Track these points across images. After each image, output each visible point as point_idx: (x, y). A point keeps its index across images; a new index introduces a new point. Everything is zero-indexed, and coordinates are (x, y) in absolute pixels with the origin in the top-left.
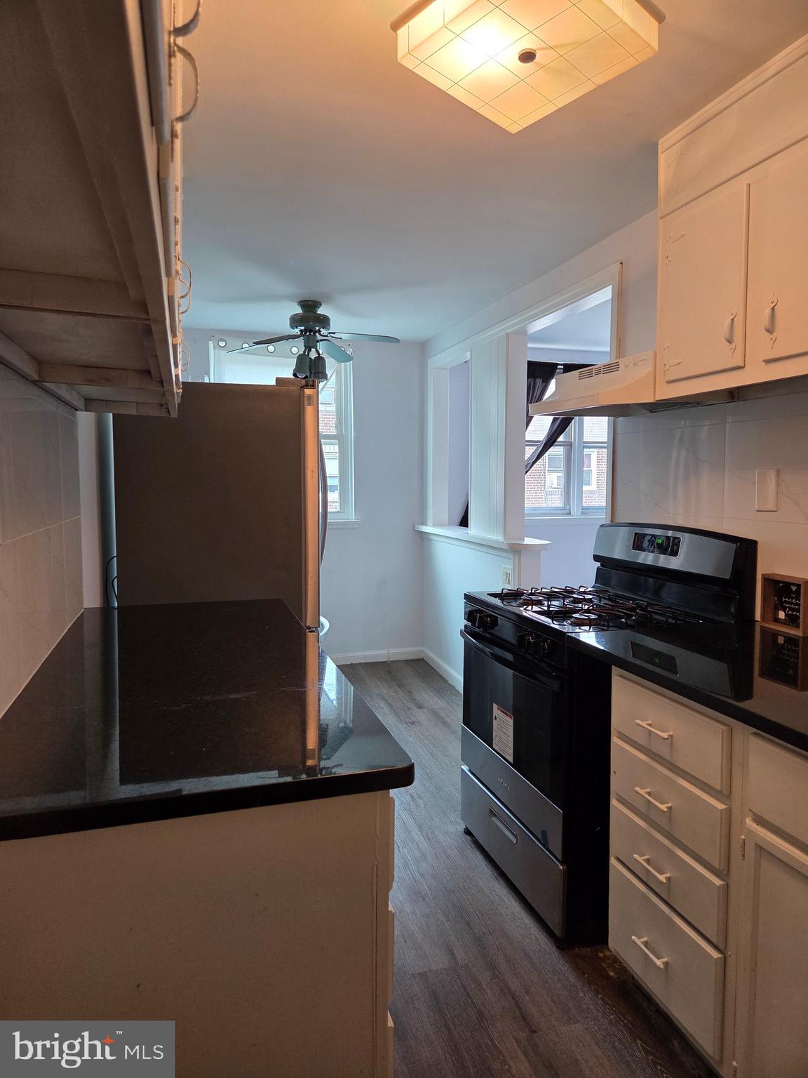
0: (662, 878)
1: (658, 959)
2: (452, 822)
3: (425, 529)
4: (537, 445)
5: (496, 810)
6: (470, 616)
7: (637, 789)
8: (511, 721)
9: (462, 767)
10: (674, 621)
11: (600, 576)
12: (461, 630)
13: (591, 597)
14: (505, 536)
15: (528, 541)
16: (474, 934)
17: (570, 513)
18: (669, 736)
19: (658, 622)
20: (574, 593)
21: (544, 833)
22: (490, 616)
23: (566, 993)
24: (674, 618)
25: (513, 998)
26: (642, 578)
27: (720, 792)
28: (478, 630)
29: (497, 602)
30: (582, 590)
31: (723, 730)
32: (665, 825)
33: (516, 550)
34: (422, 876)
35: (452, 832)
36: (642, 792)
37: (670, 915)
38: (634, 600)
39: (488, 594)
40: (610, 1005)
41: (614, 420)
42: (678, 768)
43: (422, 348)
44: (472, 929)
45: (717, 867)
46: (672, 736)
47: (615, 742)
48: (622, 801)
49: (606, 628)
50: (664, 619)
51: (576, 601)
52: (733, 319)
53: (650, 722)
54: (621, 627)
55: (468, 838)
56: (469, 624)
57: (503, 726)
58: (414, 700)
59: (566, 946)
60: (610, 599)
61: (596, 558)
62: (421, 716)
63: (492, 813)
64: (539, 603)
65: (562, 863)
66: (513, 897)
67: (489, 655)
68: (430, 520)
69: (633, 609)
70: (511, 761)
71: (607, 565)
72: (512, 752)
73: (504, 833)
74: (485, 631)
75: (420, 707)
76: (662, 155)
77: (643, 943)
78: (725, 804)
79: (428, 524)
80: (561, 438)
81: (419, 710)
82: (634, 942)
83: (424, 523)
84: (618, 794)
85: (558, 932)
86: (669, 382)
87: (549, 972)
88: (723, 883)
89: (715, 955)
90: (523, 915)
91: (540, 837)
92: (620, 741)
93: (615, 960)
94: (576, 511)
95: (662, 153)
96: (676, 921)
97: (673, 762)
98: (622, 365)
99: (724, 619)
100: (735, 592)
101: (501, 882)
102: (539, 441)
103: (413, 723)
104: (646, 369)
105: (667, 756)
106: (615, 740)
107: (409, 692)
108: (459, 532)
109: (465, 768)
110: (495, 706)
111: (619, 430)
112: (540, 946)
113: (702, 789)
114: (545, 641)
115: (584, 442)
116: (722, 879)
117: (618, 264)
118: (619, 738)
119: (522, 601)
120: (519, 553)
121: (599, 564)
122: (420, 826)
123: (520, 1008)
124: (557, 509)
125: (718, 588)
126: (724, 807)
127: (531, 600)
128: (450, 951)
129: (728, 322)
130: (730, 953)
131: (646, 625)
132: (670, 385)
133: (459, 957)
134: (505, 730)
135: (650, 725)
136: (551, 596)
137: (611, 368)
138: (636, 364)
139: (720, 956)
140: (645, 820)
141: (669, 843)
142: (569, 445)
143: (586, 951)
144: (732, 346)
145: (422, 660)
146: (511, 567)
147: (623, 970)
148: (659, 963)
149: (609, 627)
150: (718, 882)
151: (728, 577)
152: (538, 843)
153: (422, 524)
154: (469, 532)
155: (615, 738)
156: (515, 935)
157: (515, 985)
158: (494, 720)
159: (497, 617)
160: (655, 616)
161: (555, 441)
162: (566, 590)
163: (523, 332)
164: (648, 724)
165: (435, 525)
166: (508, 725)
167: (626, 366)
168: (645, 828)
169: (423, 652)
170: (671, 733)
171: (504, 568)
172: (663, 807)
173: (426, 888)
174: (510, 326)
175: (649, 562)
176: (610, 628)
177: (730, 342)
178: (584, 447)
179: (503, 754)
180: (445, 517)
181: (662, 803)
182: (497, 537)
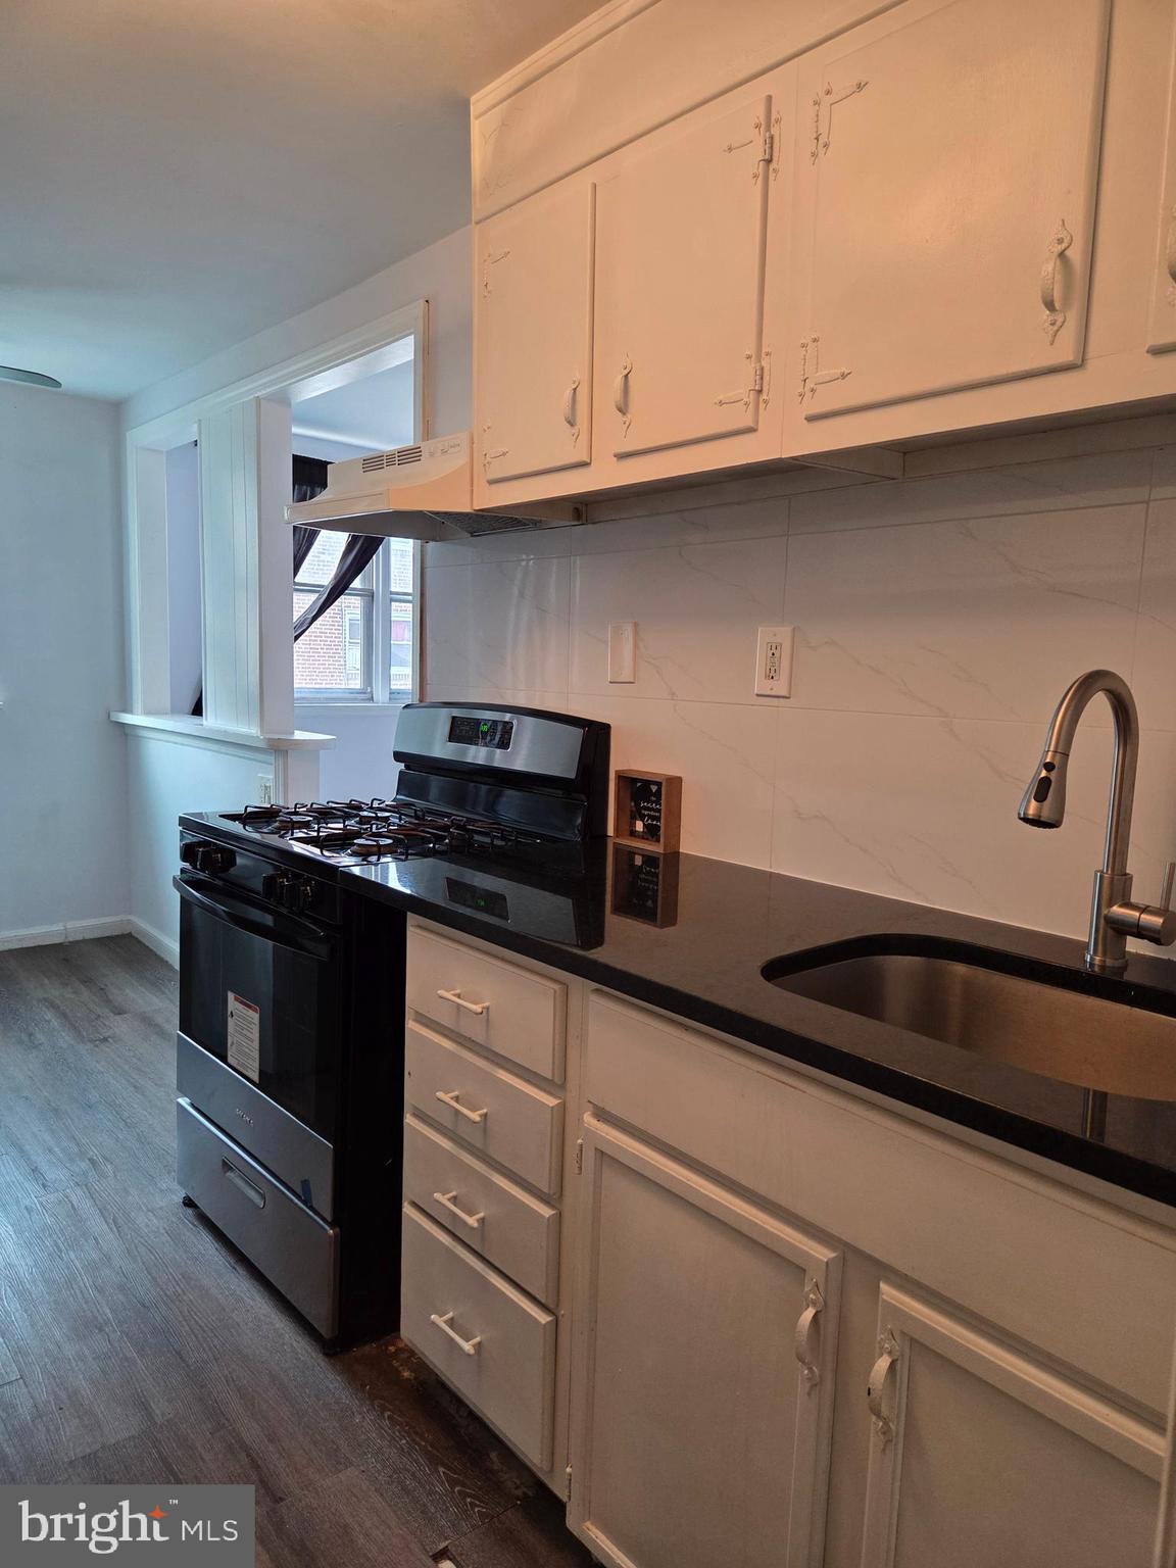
0: (472, 1221)
1: (467, 1341)
2: (162, 1191)
3: (128, 719)
4: (318, 591)
5: (232, 1159)
6: (188, 853)
7: (440, 1094)
8: (255, 1017)
9: (180, 1100)
10: (503, 843)
11: (404, 783)
12: (174, 877)
13: (387, 814)
14: (262, 727)
15: (299, 735)
16: (188, 1366)
17: (372, 699)
18: (483, 1008)
19: (482, 845)
20: (361, 809)
21: (305, 1184)
22: (222, 850)
23: (335, 1423)
24: (503, 838)
25: (248, 1455)
26: (472, 784)
27: (551, 1082)
28: (202, 876)
29: (236, 827)
30: (375, 805)
31: (555, 992)
32: (478, 1142)
33: (279, 749)
34: (100, 1290)
35: (161, 1208)
36: (446, 1098)
37: (483, 1274)
38: (448, 815)
39: (221, 816)
40: (401, 1425)
41: (422, 546)
42: (497, 1054)
43: (114, 413)
44: (184, 1361)
45: (546, 1190)
46: (488, 1008)
47: (411, 1030)
48: (419, 1115)
49: (403, 857)
50: (488, 840)
51: (364, 821)
52: (575, 390)
53: (458, 991)
54: (425, 854)
55: (190, 1211)
56: (187, 865)
57: (244, 1025)
58: (108, 1002)
59: (338, 1349)
60: (417, 817)
61: (398, 756)
62: (120, 1026)
63: (226, 1166)
64: (306, 825)
65: (332, 1225)
66: (259, 1291)
67: (224, 915)
68: (138, 703)
69: (445, 828)
70: (256, 1079)
71: (416, 769)
72: (256, 1064)
73: (243, 1193)
74: (214, 875)
75: (119, 1012)
76: (477, 122)
77: (445, 1322)
78: (556, 1097)
79: (135, 710)
80: (357, 583)
81: (117, 1017)
82: (433, 1323)
83: (127, 708)
84: (415, 1108)
85: (324, 1330)
86: (492, 482)
87: (309, 1397)
88: (553, 1212)
89: (543, 1318)
90: (273, 1316)
91: (299, 1190)
92: (417, 1025)
93: (411, 1355)
94: (381, 696)
95: (476, 118)
96: (492, 1280)
97: (489, 1046)
98: (425, 454)
99: (568, 836)
100: (583, 797)
101: (241, 1272)
102: (322, 586)
103: (105, 1040)
104: (459, 460)
105: (480, 1039)
106: (411, 1025)
107: (102, 989)
108: (188, 724)
109: (184, 1101)
110: (231, 996)
111: (429, 563)
112: (298, 1359)
113: (528, 1081)
114: (308, 882)
115: (392, 593)
116: (553, 1207)
117: (422, 302)
118: (416, 1020)
119: (277, 824)
120: (285, 753)
121: (402, 766)
122: (105, 1208)
123: (257, 1467)
124: (352, 691)
125: (560, 792)
126: (556, 1102)
127: (291, 821)
128: (144, 1406)
129: (568, 393)
130: (563, 1312)
131: (463, 850)
132: (494, 487)
133: (158, 1412)
134: (245, 1032)
135: (459, 996)
136: (324, 814)
137: (408, 456)
138: (444, 452)
139: (549, 1319)
140: (451, 1139)
141: (484, 1167)
142: (369, 596)
143: (369, 1349)
144: (575, 430)
145: (129, 936)
146: (272, 777)
147: (422, 1367)
148: (467, 1347)
149: (407, 855)
150: (546, 1212)
151: (573, 777)
152: (296, 1201)
153: (125, 711)
154: (204, 722)
155: (410, 1021)
156: (258, 1352)
157: (252, 1433)
158: (229, 1019)
159: (232, 851)
160: (476, 837)
161: (346, 587)
162: (350, 806)
163: (282, 399)
164: (455, 995)
165: (148, 712)
166: (250, 1023)
167: (432, 454)
168: (452, 1151)
169: (129, 921)
170: (487, 1004)
171: (262, 778)
172: (475, 1116)
173: (108, 1311)
174: (261, 386)
175: (480, 761)
176: (410, 857)
177: (572, 424)
178: (392, 600)
179: (244, 1072)
180: (166, 701)
181: (473, 1110)
182: (250, 730)
